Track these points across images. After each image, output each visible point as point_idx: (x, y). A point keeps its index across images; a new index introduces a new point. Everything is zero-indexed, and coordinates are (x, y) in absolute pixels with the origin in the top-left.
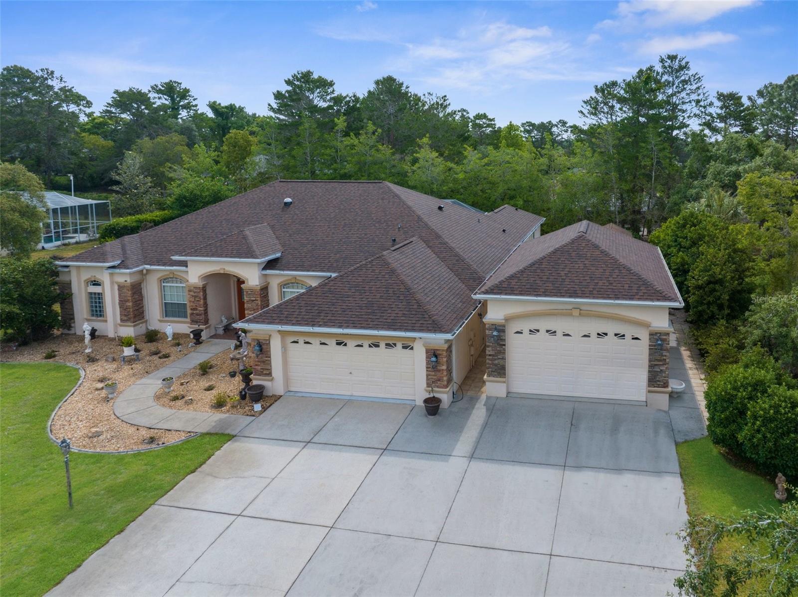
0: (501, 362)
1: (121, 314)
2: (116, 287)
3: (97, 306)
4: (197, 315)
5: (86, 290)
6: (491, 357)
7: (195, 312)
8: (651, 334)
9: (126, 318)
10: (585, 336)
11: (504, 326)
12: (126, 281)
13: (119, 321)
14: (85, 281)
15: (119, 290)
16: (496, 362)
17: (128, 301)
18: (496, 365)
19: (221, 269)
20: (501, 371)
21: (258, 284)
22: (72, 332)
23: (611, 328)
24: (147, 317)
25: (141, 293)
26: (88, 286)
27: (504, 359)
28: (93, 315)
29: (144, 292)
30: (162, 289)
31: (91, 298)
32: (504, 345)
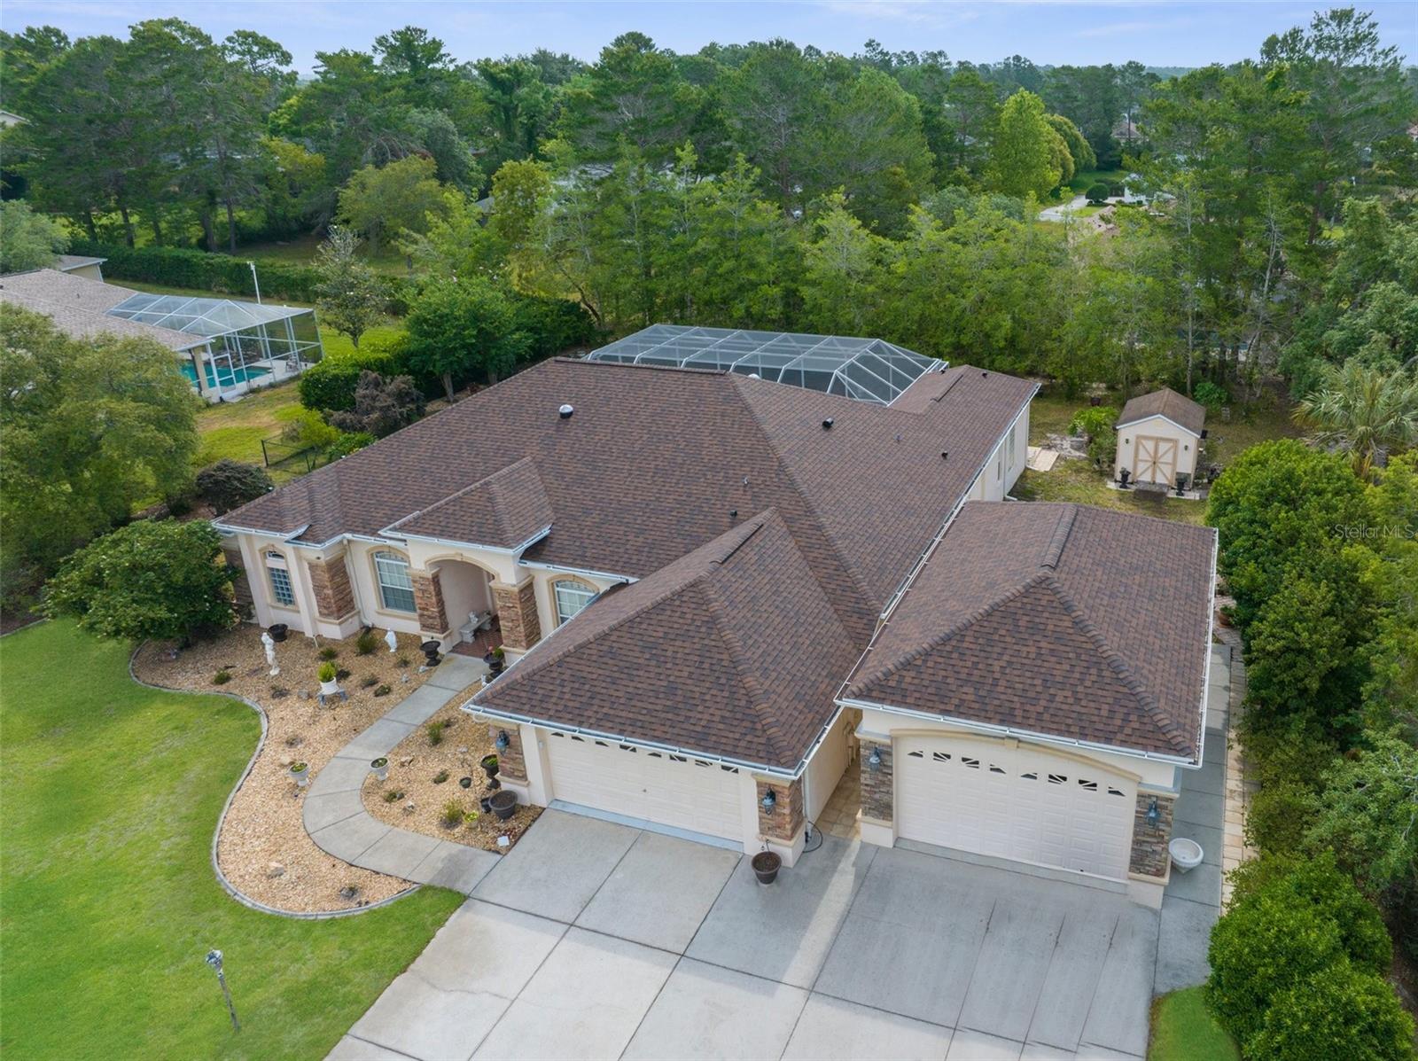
0: (886, 797)
1: (319, 606)
2: (306, 566)
3: (283, 591)
4: (429, 617)
5: (264, 564)
6: (869, 788)
7: (426, 613)
8: (1141, 796)
9: (326, 612)
10: (1028, 776)
11: (891, 747)
12: (319, 558)
13: (317, 614)
14: (260, 551)
15: (310, 568)
16: (877, 796)
17: (326, 587)
18: (876, 800)
19: (457, 554)
20: (884, 810)
21: (514, 582)
22: (254, 621)
23: (1074, 772)
24: (358, 605)
25: (345, 572)
26: (266, 558)
27: (889, 793)
28: (279, 600)
29: (350, 570)
30: (377, 568)
31: (274, 575)
32: (891, 774)
